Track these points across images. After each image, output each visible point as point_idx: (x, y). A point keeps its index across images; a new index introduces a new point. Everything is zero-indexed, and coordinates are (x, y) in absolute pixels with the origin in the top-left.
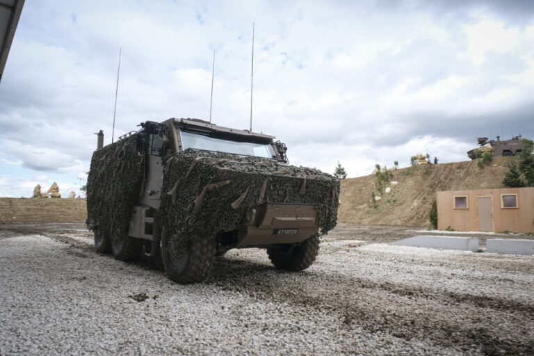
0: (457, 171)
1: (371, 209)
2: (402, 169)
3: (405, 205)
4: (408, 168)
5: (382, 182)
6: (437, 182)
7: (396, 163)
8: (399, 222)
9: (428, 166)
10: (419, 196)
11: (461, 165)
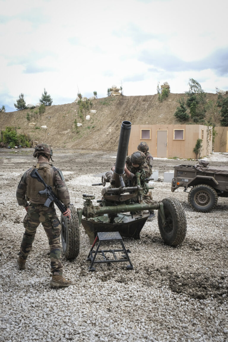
0: (143, 103)
1: (74, 134)
2: (99, 99)
3: (101, 132)
4: (105, 98)
5: (83, 110)
6: (127, 112)
7: (95, 94)
8: (97, 146)
9: (121, 97)
10: (113, 123)
11: (146, 99)
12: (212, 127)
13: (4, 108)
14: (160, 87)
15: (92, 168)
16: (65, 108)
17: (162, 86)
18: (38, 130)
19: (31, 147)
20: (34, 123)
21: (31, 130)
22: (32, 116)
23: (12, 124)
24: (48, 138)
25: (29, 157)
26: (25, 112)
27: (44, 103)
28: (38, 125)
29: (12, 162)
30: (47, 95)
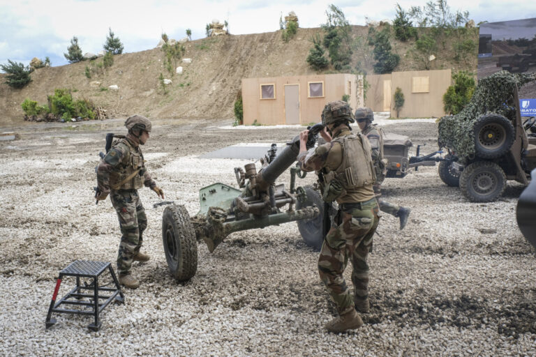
0: (259, 45)
1: (160, 97)
2: (195, 41)
3: (201, 91)
4: (203, 40)
5: (172, 59)
6: (237, 59)
7: (189, 33)
8: (196, 113)
9: (227, 37)
10: (218, 77)
11: (263, 38)
12: (362, 76)
13: (48, 61)
14: (284, 20)
15: (193, 145)
16: (144, 57)
17: (286, 18)
18: (104, 92)
19: (96, 119)
20: (98, 82)
21: (94, 93)
22: (93, 71)
23: (64, 84)
24: (122, 103)
25: (96, 134)
26: (83, 65)
27: (111, 51)
28: (104, 85)
29: (71, 143)
30: (115, 37)
